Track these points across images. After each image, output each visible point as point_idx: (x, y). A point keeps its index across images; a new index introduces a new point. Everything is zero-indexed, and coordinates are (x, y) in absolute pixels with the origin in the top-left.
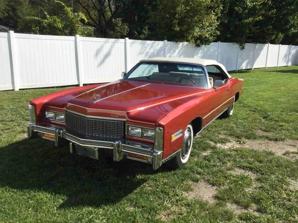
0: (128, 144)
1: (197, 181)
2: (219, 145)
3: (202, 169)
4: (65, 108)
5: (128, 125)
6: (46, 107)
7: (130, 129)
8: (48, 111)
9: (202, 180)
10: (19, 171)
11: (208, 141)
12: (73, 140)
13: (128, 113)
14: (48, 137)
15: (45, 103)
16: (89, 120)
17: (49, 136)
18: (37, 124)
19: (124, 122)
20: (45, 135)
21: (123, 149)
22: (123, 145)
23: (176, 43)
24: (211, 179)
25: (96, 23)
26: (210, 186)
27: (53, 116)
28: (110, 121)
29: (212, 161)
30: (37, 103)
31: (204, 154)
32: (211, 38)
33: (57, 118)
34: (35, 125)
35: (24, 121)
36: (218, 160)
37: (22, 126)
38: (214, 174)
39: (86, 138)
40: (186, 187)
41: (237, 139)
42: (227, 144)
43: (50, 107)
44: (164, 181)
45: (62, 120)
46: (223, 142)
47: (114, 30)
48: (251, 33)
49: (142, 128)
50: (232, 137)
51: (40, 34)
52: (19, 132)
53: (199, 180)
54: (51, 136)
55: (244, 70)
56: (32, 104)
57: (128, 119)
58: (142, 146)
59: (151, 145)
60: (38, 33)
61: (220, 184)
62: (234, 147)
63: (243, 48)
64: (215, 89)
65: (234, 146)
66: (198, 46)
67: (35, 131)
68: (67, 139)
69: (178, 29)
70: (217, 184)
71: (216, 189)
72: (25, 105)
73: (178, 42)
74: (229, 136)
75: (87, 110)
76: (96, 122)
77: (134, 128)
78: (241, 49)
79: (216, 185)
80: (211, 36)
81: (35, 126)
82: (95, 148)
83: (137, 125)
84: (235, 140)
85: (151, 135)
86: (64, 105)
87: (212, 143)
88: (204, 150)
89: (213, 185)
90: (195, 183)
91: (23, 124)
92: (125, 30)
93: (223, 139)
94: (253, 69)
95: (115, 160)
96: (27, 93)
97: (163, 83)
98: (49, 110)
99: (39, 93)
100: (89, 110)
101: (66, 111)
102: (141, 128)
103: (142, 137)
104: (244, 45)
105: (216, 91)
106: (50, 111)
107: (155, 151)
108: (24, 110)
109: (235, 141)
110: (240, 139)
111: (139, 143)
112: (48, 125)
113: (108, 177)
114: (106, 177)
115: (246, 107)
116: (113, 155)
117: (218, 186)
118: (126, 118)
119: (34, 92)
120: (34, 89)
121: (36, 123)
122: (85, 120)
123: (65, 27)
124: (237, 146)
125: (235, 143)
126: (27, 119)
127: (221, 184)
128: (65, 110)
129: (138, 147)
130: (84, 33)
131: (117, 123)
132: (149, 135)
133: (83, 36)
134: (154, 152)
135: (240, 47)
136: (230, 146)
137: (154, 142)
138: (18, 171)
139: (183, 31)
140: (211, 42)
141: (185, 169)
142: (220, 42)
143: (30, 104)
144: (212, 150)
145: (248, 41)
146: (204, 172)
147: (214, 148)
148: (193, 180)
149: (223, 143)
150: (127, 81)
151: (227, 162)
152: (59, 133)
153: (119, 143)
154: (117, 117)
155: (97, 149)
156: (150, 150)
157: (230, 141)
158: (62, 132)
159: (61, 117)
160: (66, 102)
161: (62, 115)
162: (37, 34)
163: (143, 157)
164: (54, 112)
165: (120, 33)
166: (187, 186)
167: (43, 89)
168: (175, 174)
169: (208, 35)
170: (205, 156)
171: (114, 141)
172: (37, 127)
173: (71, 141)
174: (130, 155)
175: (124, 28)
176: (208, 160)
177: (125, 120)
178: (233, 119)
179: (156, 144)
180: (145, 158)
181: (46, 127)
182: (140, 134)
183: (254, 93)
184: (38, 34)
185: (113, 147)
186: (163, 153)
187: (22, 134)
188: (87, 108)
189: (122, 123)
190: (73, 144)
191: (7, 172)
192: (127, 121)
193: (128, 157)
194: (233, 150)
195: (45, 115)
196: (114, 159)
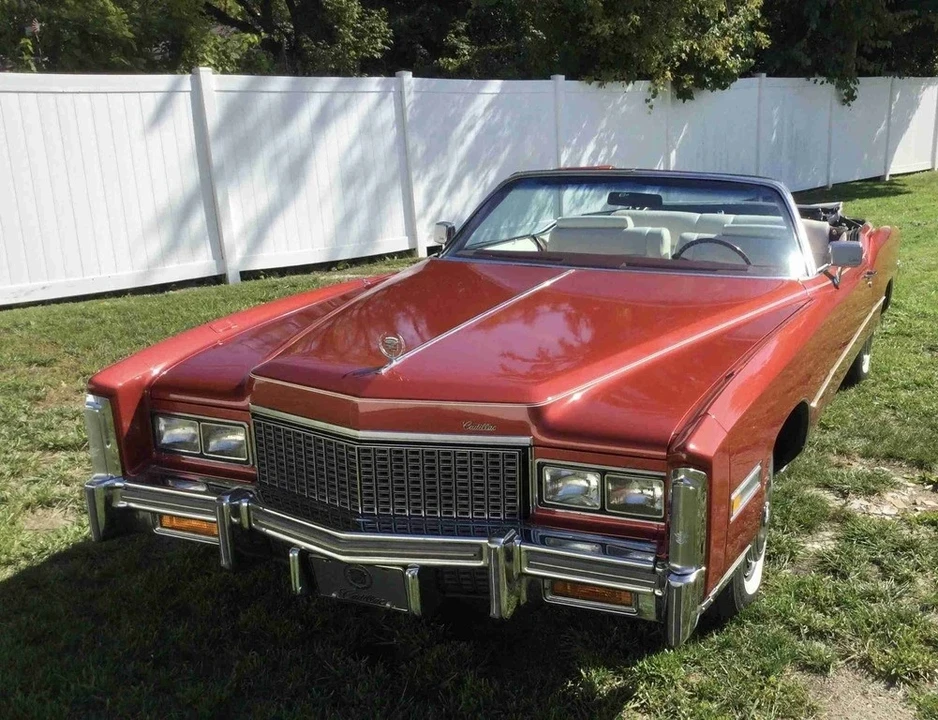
0: (543, 542)
1: (821, 669)
2: (857, 504)
3: (826, 614)
4: (248, 398)
5: (538, 461)
6: (156, 400)
7: (548, 478)
8: (168, 416)
9: (840, 663)
10: (72, 687)
11: (813, 491)
12: (299, 538)
13: (537, 414)
14: (180, 529)
15: (151, 382)
16: (368, 451)
17: (186, 524)
18: (125, 477)
19: (524, 449)
20: (166, 521)
21: (530, 566)
22: (527, 551)
23: (600, 85)
24: (877, 657)
25: (253, 15)
26: (880, 686)
27: (194, 437)
28: (459, 451)
29: (853, 576)
30: (120, 384)
31: (809, 545)
32: (735, 63)
33: (213, 444)
34: (118, 479)
35: (38, 453)
36: (876, 568)
37: (32, 478)
38: (881, 631)
39: (357, 529)
40: (788, 700)
41: (917, 474)
42: (888, 496)
43: (174, 396)
44: (692, 680)
45: (234, 450)
46: (871, 487)
47: (332, 37)
48: (880, 35)
49: (603, 473)
50: (897, 463)
51: (40, 70)
52: (27, 506)
53: (828, 664)
54: (194, 523)
55: (858, 184)
56: (98, 390)
57: (539, 437)
58: (603, 546)
59: (649, 542)
60: (32, 64)
61: (917, 674)
62: (919, 508)
63: (850, 97)
64: (832, 278)
65: (915, 504)
66: (684, 95)
67: (122, 504)
68: (268, 531)
69: (603, 29)
70: (906, 674)
71: (906, 695)
72: (21, 382)
73: (608, 80)
74: (884, 462)
75: (356, 405)
76: (398, 454)
77: (565, 472)
78: (845, 102)
79: (902, 680)
80: (732, 54)
81: (117, 484)
82: (405, 567)
83: (582, 459)
84: (911, 476)
85: (643, 497)
86: (240, 390)
87: (832, 501)
88: (809, 528)
89: (891, 680)
90: (819, 680)
91: (35, 469)
92: (375, 38)
93: (869, 478)
94: (887, 179)
95: (497, 616)
96: (16, 326)
97: (624, 265)
98: (170, 410)
99: (68, 321)
100: (366, 404)
101: (254, 415)
102: (598, 471)
103: (602, 511)
104: (852, 86)
105: (836, 287)
106: (176, 416)
107: (677, 570)
108: (25, 404)
109: (912, 480)
110: (931, 472)
111: (589, 537)
112: (174, 478)
113: (459, 682)
114: (447, 684)
115: (909, 335)
116: (488, 593)
117: (909, 684)
118: (527, 433)
119: (45, 318)
120: (40, 307)
121: (124, 472)
122: (353, 449)
123: (146, 37)
124: (927, 503)
125: (914, 487)
126: (46, 445)
127: (922, 673)
128: (246, 410)
129: (584, 550)
130: (228, 57)
131: (493, 458)
132: (632, 500)
133: (224, 72)
134: (670, 572)
135: (840, 95)
136: (903, 506)
137: (668, 528)
138: (68, 687)
139: (623, 37)
140: (732, 78)
141: (759, 618)
142: (764, 75)
143: (92, 392)
144: (837, 525)
145: (871, 68)
146: (838, 626)
147: (843, 518)
148: (806, 668)
149: (872, 492)
150: (466, 260)
151: (913, 574)
152: (236, 511)
153: (511, 540)
154: (491, 429)
155: (415, 572)
156: (651, 566)
157: (894, 485)
158: (245, 504)
159: (230, 437)
160: (253, 376)
161: (234, 432)
162: (27, 69)
163: (613, 595)
164: (199, 421)
165: (356, 49)
166: (791, 696)
167: (81, 305)
168: (727, 645)
169: (725, 48)
170: (818, 555)
171: (490, 534)
172: (126, 488)
173: (293, 545)
174: (558, 587)
175: (372, 30)
176: (834, 572)
177: (525, 440)
178: (874, 390)
179: (680, 538)
180: (626, 599)
181: (165, 485)
182: (594, 495)
183: (923, 278)
184: (34, 68)
185: (481, 560)
186: (707, 572)
187: (40, 512)
188: (357, 400)
189: (513, 456)
190: (305, 555)
191: (19, 696)
192: (536, 444)
193: (550, 598)
194: (921, 521)
195: (156, 436)
196: (494, 612)
